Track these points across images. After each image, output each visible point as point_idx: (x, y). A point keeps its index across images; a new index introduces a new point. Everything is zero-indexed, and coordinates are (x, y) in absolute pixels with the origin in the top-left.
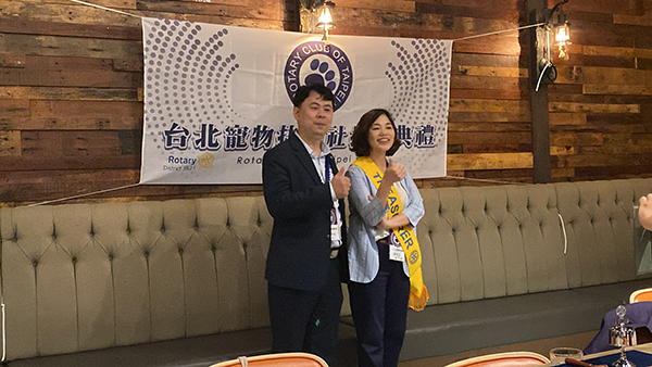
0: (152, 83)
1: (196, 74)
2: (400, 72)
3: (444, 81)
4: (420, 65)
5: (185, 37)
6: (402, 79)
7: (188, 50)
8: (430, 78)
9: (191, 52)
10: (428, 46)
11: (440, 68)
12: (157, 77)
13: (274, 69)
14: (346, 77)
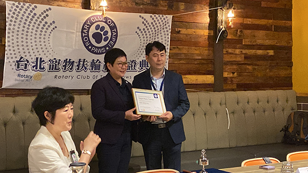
0: (10, 35)
1: (34, 31)
2: (143, 32)
3: (167, 37)
4: (154, 28)
5: (29, 11)
6: (144, 35)
7: (30, 18)
8: (160, 35)
9: (32, 20)
10: (159, 18)
11: (165, 30)
12: (13, 32)
13: (76, 29)
14: (114, 34)
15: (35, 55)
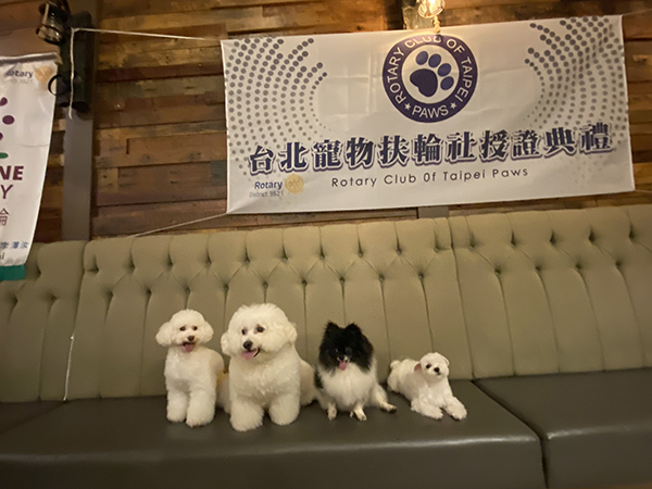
1: (279, 90)
2: (547, 58)
3: (615, 66)
5: (267, 52)
6: (551, 67)
7: (269, 66)
8: (593, 65)
10: (585, 25)
11: (607, 51)
12: (239, 99)
13: (369, 70)
14: (468, 69)
15: (285, 140)
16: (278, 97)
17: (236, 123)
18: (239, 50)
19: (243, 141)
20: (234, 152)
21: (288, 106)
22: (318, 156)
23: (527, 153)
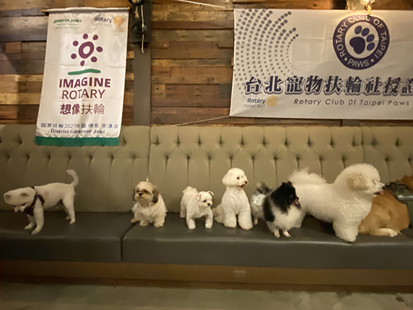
0: (239, 51)
1: (268, 43)
5: (262, 19)
7: (263, 27)
9: (265, 29)
12: (242, 47)
13: (325, 35)
14: (384, 39)
15: (269, 74)
16: (267, 47)
17: (239, 62)
18: (245, 16)
19: (242, 73)
20: (236, 80)
21: (273, 53)
22: (289, 85)
23: (410, 92)
